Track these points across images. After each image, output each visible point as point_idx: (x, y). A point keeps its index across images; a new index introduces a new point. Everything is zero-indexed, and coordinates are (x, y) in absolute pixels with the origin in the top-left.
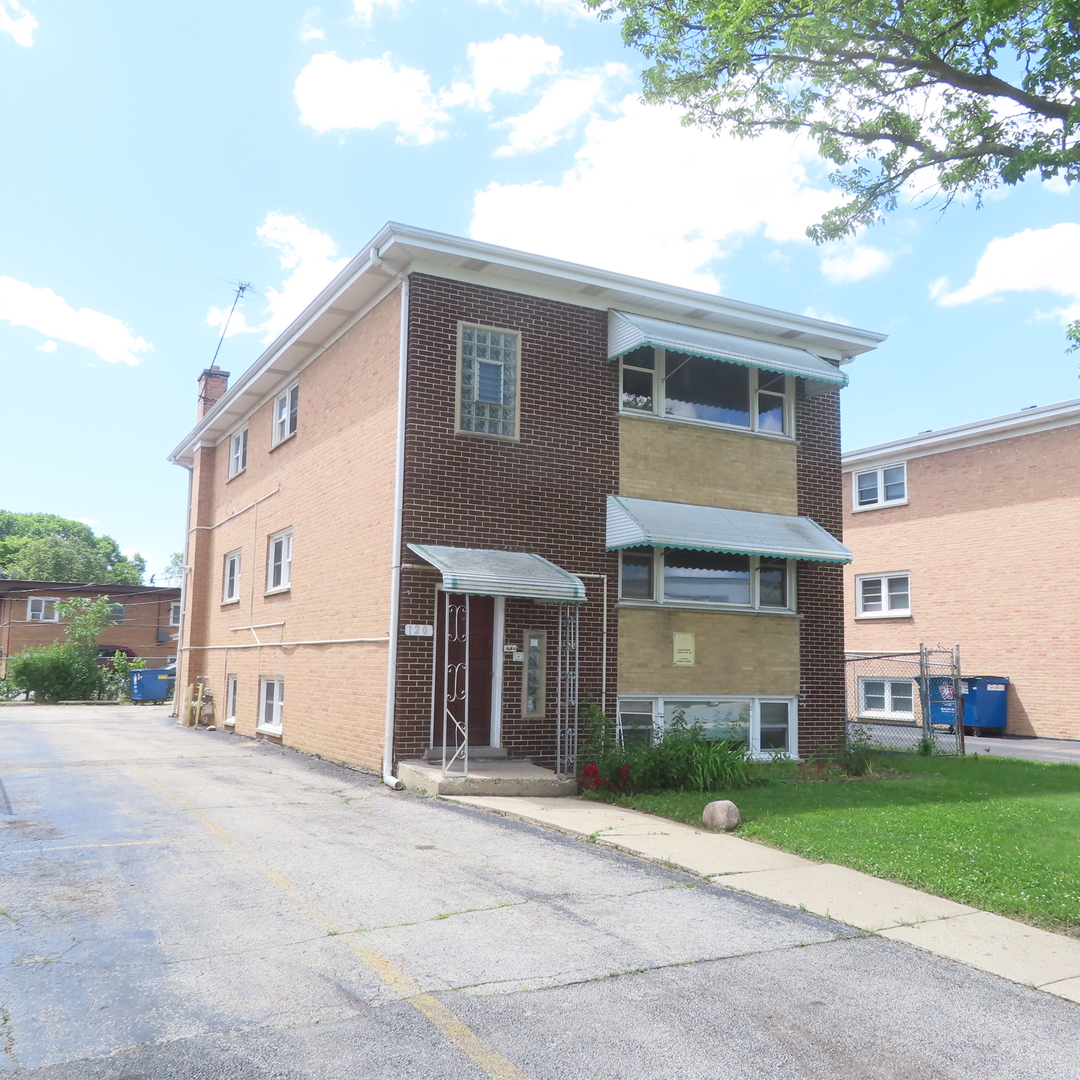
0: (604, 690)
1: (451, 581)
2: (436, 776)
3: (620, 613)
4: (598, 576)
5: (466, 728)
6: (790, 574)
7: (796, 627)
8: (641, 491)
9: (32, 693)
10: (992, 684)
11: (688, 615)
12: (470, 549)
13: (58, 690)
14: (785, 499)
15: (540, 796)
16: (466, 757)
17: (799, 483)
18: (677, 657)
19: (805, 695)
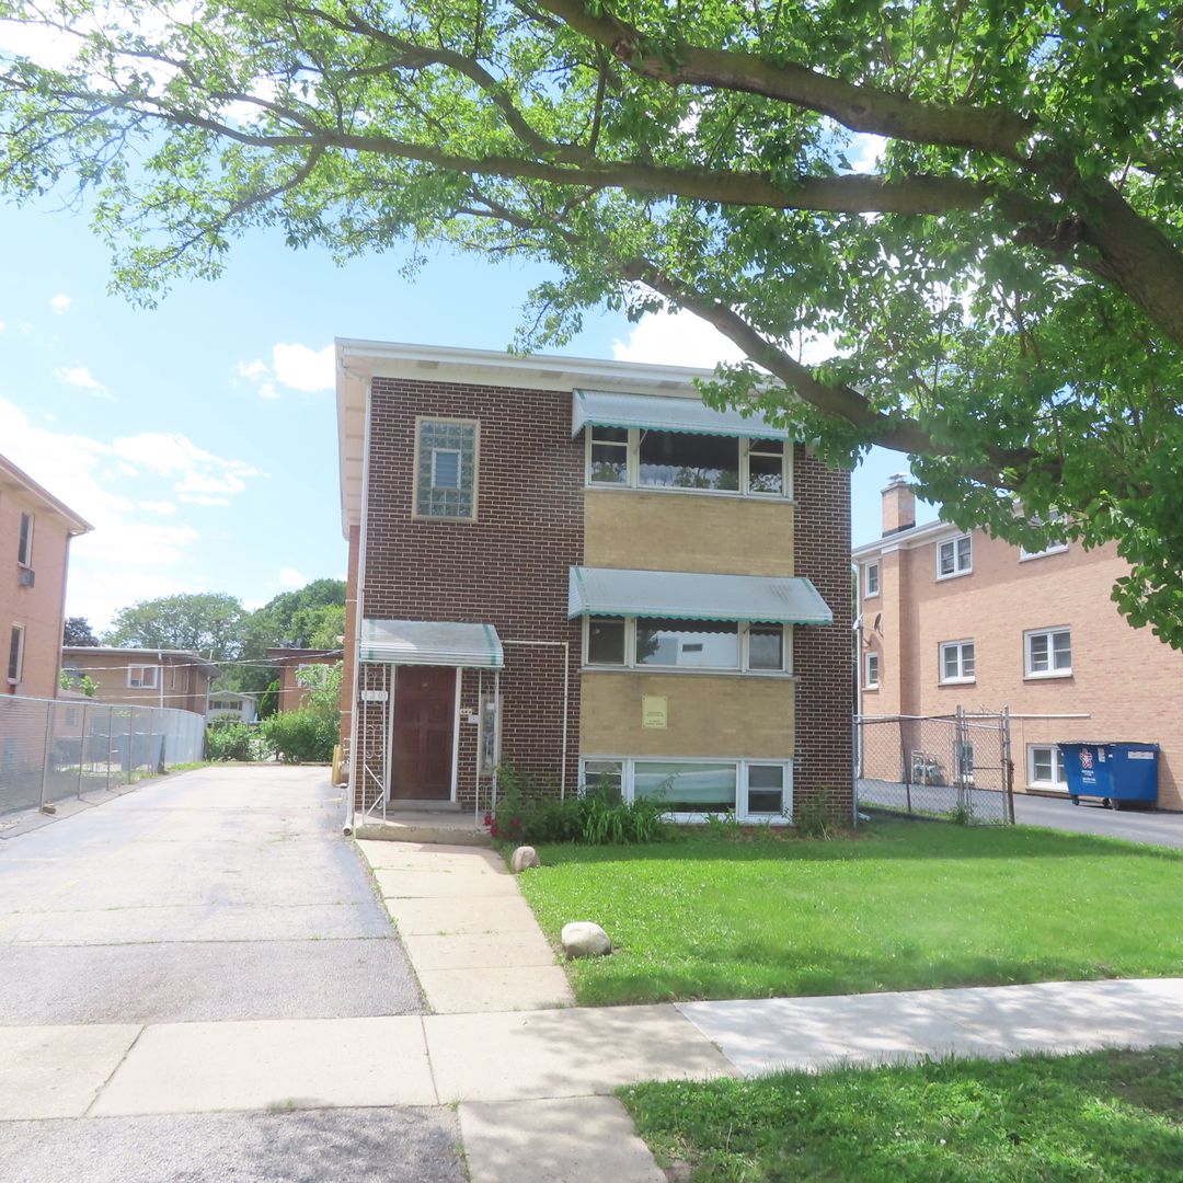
0: (564, 751)
1: (368, 653)
3: (583, 678)
4: (559, 643)
5: (388, 782)
6: (787, 635)
7: (791, 689)
8: (608, 561)
9: (282, 754)
10: (1134, 751)
11: (658, 679)
13: (303, 752)
14: (779, 561)
15: (454, 844)
16: (384, 805)
17: (795, 544)
18: (646, 720)
19: (800, 758)
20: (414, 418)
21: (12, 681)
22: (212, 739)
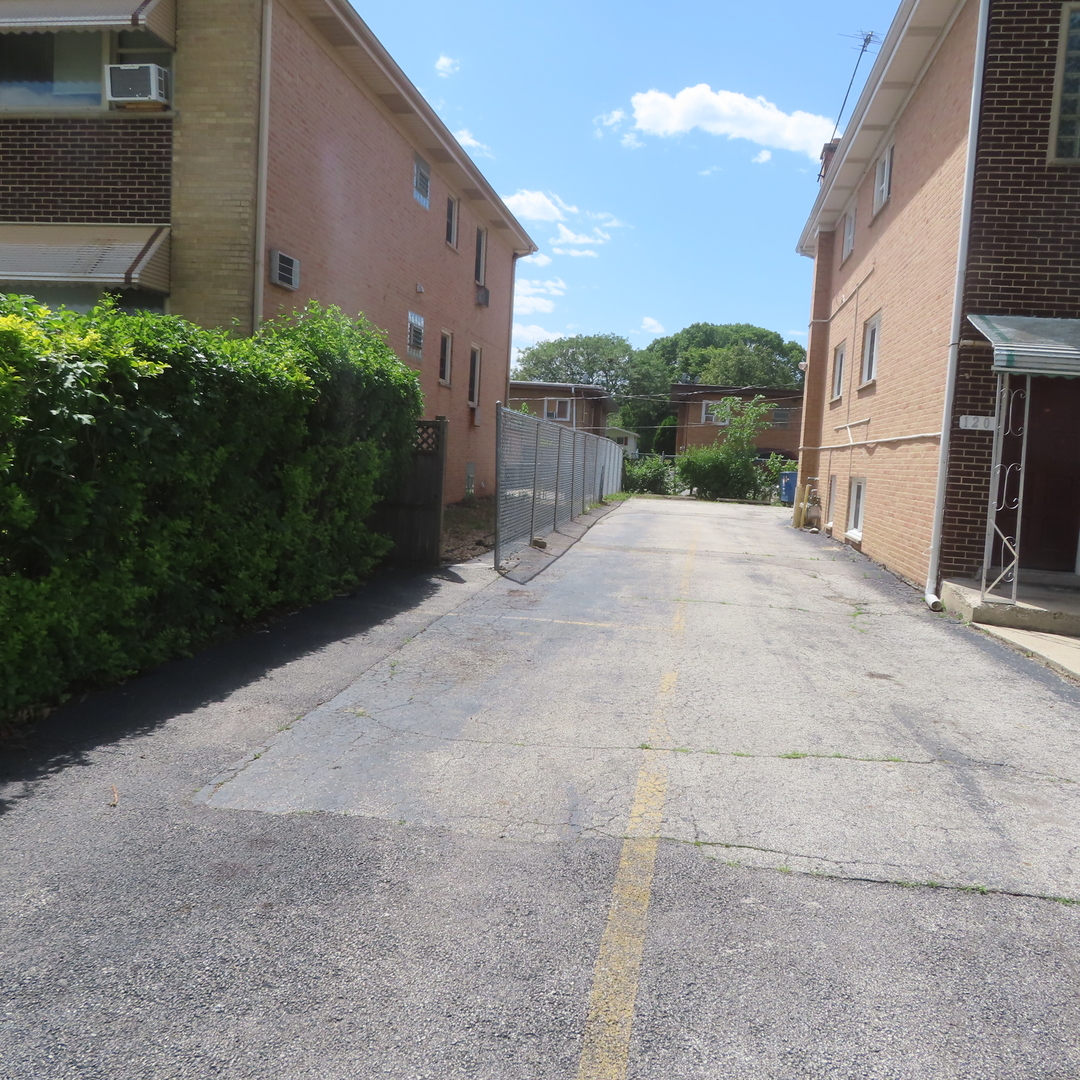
1: (1005, 358)
2: (975, 598)
5: (1017, 545)
9: (695, 489)
12: (1059, 319)
13: (717, 487)
16: (1015, 580)
20: (1060, 6)
21: (471, 404)
22: (630, 471)
